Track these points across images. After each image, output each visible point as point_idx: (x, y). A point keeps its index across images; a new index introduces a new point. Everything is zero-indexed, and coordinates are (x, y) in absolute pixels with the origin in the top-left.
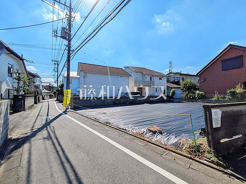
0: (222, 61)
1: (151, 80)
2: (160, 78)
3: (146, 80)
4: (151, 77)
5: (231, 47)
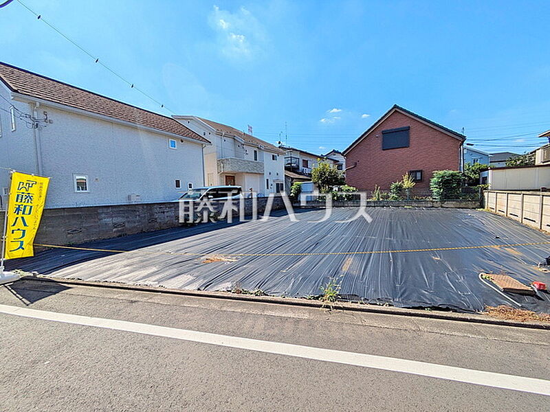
0: (384, 133)
2: (273, 156)
5: (396, 110)
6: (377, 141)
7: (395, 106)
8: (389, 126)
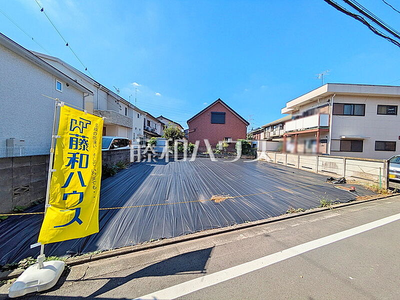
0: (212, 113)
1: (126, 115)
2: (138, 115)
3: (120, 112)
4: (126, 108)
5: (219, 102)
6: (208, 117)
7: (219, 99)
8: (215, 110)
